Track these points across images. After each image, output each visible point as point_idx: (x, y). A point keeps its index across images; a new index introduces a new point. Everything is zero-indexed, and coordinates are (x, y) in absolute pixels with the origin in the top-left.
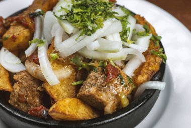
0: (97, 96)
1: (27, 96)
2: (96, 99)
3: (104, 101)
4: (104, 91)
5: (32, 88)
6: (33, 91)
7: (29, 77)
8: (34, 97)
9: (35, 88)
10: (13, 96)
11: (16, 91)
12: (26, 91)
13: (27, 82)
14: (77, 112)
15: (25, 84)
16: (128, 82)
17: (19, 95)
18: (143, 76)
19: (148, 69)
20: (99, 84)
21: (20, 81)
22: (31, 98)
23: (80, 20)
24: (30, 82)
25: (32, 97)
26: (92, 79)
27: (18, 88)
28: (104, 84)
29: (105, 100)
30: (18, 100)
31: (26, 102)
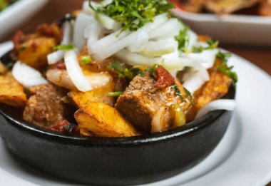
0: (142, 102)
1: (46, 112)
2: (140, 107)
3: (152, 112)
4: (152, 99)
5: (54, 101)
6: (55, 104)
7: (51, 87)
8: (55, 113)
9: (57, 100)
10: (27, 113)
11: (32, 105)
12: (46, 104)
13: (47, 94)
14: (114, 123)
15: (45, 96)
16: (185, 94)
17: (35, 111)
18: (205, 98)
19: (212, 90)
20: (145, 89)
21: (38, 93)
22: (52, 114)
23: (123, 12)
24: (51, 93)
25: (54, 112)
26: (137, 82)
27: (35, 102)
28: (153, 90)
29: (152, 109)
30: (34, 118)
31: (45, 120)
